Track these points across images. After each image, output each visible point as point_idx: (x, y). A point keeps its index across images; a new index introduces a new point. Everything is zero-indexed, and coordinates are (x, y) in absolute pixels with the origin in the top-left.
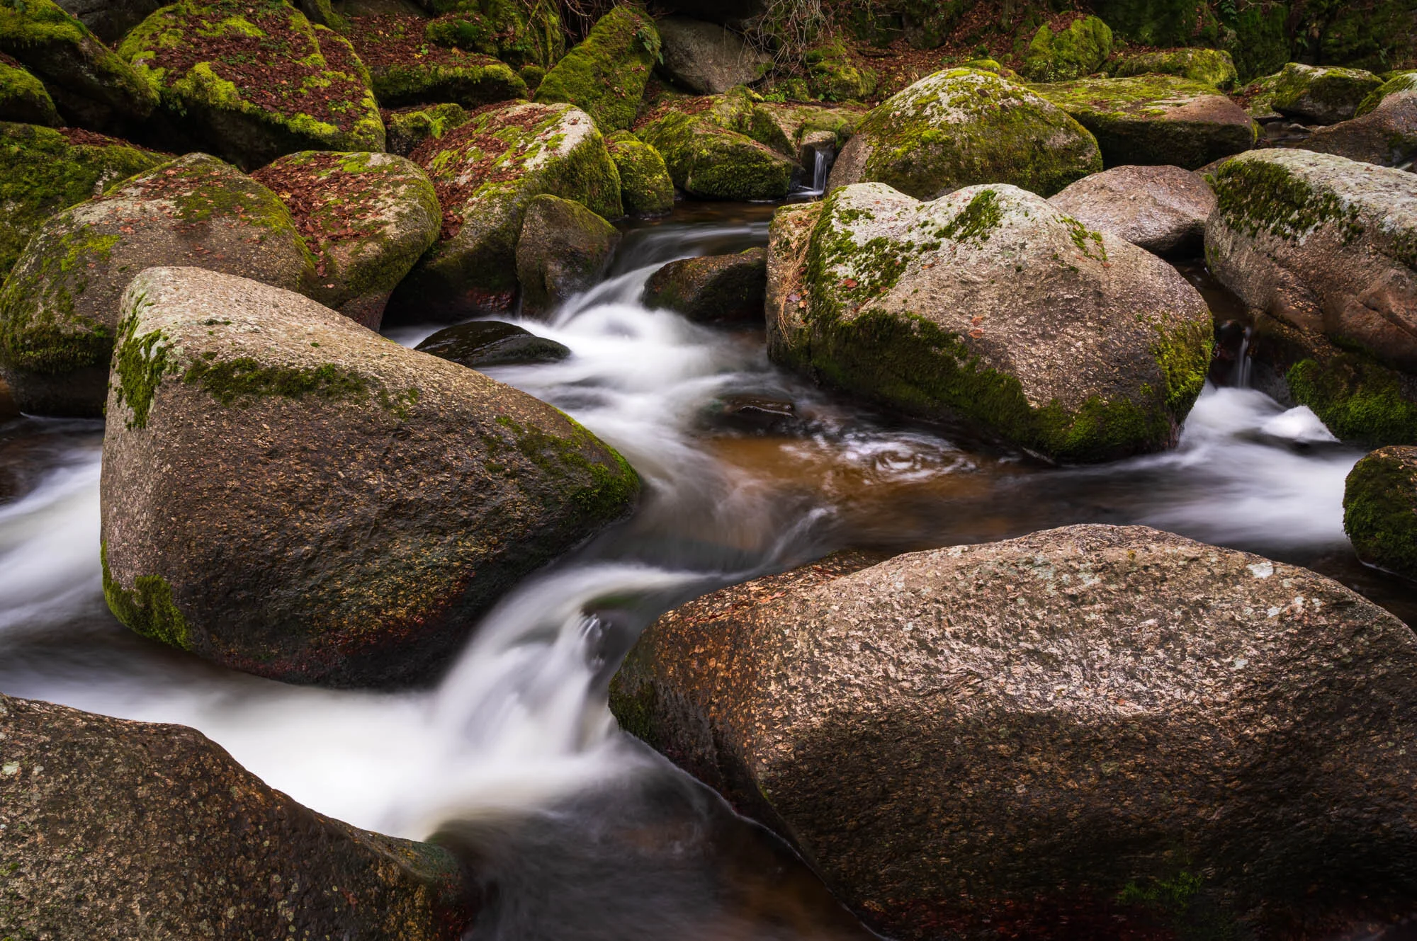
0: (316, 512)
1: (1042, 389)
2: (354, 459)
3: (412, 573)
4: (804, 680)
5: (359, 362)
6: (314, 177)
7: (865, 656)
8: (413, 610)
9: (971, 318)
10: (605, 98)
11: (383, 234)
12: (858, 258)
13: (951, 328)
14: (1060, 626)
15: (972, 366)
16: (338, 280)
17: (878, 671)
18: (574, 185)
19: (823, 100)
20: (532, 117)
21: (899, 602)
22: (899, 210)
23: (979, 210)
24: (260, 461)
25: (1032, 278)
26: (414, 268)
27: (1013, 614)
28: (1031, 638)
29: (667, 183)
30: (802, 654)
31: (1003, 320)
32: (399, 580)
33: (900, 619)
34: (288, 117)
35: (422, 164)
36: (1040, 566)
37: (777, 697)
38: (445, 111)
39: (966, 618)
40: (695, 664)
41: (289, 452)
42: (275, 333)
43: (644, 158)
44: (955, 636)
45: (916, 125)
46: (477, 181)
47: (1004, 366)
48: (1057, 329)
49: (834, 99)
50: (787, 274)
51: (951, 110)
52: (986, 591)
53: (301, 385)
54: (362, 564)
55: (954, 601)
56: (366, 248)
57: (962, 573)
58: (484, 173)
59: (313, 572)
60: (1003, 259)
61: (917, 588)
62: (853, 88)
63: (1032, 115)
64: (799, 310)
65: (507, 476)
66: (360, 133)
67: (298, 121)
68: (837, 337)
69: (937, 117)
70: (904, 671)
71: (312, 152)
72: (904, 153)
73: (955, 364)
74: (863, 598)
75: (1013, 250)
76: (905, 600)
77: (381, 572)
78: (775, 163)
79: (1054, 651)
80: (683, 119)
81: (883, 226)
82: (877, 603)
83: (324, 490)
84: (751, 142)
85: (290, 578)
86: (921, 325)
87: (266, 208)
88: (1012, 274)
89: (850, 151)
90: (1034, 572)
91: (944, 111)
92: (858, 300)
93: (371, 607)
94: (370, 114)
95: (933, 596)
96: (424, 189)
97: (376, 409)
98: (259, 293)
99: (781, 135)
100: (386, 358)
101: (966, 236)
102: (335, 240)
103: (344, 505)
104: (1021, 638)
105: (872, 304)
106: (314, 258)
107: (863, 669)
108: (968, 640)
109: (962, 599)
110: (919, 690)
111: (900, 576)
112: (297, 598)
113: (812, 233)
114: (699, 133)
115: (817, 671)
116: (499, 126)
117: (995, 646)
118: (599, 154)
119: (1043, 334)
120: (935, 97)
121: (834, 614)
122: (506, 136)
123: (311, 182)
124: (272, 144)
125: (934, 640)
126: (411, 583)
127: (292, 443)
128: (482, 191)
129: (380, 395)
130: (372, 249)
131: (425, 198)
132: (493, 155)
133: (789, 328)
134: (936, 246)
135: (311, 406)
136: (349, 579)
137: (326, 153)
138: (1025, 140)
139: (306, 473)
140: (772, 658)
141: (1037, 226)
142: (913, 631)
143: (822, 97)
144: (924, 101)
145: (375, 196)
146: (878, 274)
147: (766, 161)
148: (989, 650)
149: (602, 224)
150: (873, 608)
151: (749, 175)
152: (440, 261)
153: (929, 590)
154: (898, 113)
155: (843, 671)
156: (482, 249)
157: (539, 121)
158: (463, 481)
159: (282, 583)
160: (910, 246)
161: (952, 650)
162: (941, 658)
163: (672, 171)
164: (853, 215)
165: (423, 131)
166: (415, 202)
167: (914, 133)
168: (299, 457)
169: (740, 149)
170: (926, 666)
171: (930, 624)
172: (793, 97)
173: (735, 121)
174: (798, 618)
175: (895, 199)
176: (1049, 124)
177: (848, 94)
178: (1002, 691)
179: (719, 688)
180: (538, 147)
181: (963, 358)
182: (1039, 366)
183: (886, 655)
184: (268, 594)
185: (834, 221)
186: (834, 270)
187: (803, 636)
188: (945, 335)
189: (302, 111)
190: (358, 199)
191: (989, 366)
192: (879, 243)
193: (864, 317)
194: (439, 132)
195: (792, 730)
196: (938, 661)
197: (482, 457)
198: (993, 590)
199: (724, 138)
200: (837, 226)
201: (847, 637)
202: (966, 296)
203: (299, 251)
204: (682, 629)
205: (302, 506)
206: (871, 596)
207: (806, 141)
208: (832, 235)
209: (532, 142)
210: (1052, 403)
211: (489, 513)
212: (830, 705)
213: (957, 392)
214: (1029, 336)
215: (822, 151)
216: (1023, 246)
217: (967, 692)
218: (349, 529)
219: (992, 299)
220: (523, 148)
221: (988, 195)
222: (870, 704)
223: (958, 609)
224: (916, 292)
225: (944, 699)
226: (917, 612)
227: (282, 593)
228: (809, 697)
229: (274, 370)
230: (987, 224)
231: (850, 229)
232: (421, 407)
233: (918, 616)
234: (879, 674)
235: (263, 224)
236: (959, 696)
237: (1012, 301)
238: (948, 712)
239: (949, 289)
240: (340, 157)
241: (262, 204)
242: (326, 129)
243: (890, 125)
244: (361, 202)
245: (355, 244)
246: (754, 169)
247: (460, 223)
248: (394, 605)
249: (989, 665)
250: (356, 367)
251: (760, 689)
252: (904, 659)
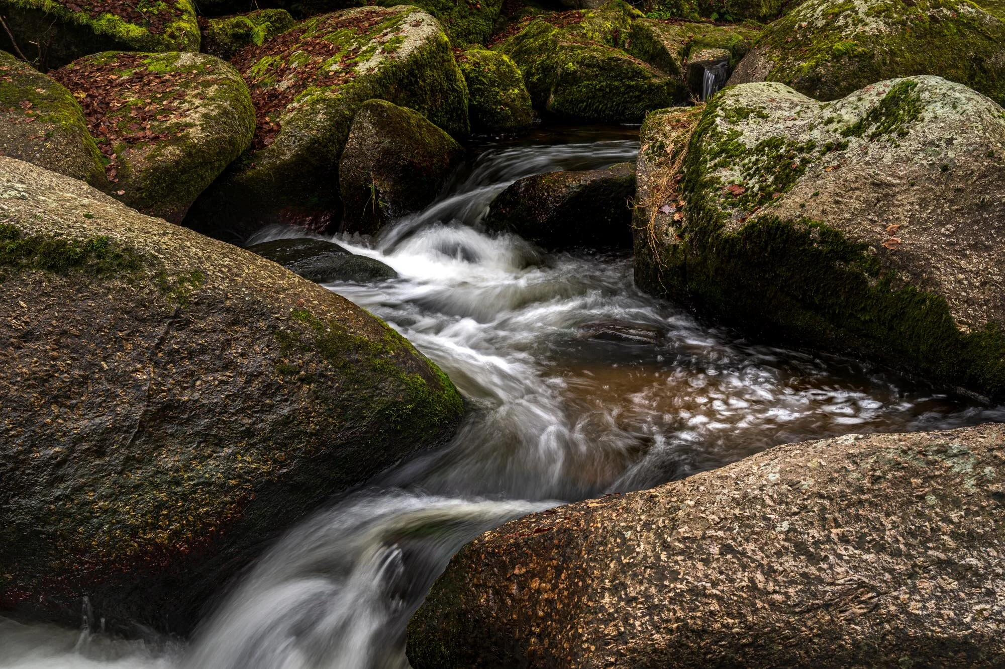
0: (71, 408)
1: (975, 310)
2: (121, 348)
3: (179, 489)
4: (646, 589)
5: (137, 237)
6: (114, 77)
7: (726, 561)
8: (177, 534)
9: (885, 227)
10: (456, 9)
11: (186, 137)
12: (747, 161)
13: (860, 237)
14: (980, 531)
15: (887, 283)
16: (130, 186)
17: (742, 579)
18: (413, 94)
19: (716, 20)
20: (368, 19)
21: (771, 497)
22: (798, 108)
23: (897, 105)
24: (12, 344)
25: (961, 178)
26: (219, 179)
27: (920, 515)
28: (944, 545)
29: (524, 98)
30: (645, 557)
31: (925, 229)
32: (163, 496)
33: (773, 517)
34: (92, 17)
35: (241, 71)
36: (955, 456)
37: (612, 610)
38: (270, 17)
39: (858, 518)
40: (514, 589)
41: (46, 335)
42: (44, 201)
43: (498, 69)
44: (844, 539)
45: (827, 37)
46: (300, 86)
47: (925, 283)
48: (993, 239)
49: (730, 18)
50: (659, 182)
51: (869, 20)
52: (884, 485)
53: (68, 259)
54: (120, 473)
55: (843, 495)
56: (165, 152)
57: (854, 463)
58: (308, 78)
59: (62, 479)
60: (925, 158)
61: (795, 479)
62: (752, 7)
63: (969, 28)
64: (674, 223)
65: (302, 380)
66: (172, 36)
67: (103, 22)
68: (718, 252)
69: (851, 28)
70: (775, 581)
71: (116, 52)
72: (811, 68)
73: (865, 282)
74: (726, 491)
75: (938, 146)
76: (779, 494)
77: (142, 484)
78: (655, 81)
79: (974, 562)
80: (546, 30)
81: (778, 126)
82: (744, 497)
83: (83, 382)
84: (626, 57)
85: (34, 485)
86: (822, 234)
87: (56, 103)
88: (936, 174)
89: (745, 67)
90: (949, 463)
91: (861, 21)
92: (746, 209)
93: (127, 526)
94: (184, 17)
95: (815, 490)
96: (237, 90)
97: (151, 292)
98: (35, 175)
99: (664, 52)
100: (170, 236)
101: (880, 134)
102: (131, 142)
103: (105, 401)
104: (930, 545)
105: (762, 212)
106: (104, 160)
107: (723, 577)
108: (860, 544)
109: (853, 493)
110: (795, 606)
111: (774, 467)
112: (40, 509)
113: (692, 136)
114: (565, 44)
115: (663, 577)
116: (330, 29)
117: (896, 554)
118: (444, 61)
119: (976, 244)
120: (849, 6)
121: (688, 510)
122: (337, 39)
123: (111, 82)
124: (73, 48)
125: (817, 543)
126: (177, 502)
127: (51, 325)
128: (304, 96)
129: (157, 275)
130: (171, 152)
131: (237, 100)
132: (320, 59)
133: (661, 244)
134: (844, 146)
135: (76, 284)
136: (103, 490)
137: (131, 53)
138: (961, 58)
139: (64, 361)
140: (608, 566)
141: (968, 119)
142: (789, 531)
143: (715, 16)
144: (836, 10)
145: (181, 96)
146: (771, 179)
147: (644, 78)
148: (888, 558)
149: (443, 137)
150: (738, 504)
151: (624, 93)
152: (250, 173)
153: (811, 482)
154: (804, 24)
155: (697, 578)
156: (300, 161)
157: (376, 23)
158: (248, 382)
159: (25, 490)
160: (811, 146)
161: (840, 557)
162: (825, 566)
163: (531, 87)
164: (742, 114)
165: (244, 38)
166: (226, 104)
167: (824, 45)
168: (57, 342)
169: (613, 63)
170: (805, 575)
171: (812, 524)
172: (680, 16)
173: (609, 37)
174: (643, 517)
175: (795, 99)
176: (990, 39)
177: (747, 13)
178: (903, 608)
179: (541, 613)
180: (373, 49)
181: (874, 274)
182: (970, 284)
183: (753, 561)
184: (7, 503)
185: (718, 120)
186: (717, 174)
187: (648, 537)
188: (853, 247)
189: (109, 11)
190: (161, 100)
191: (908, 284)
192: (773, 144)
193: (752, 226)
194: (262, 39)
195: (628, 650)
196: (820, 569)
197: (273, 355)
198: (895, 483)
199: (594, 50)
200: (722, 125)
201: (704, 538)
202: (878, 200)
203: (88, 152)
204: (500, 547)
205: (55, 400)
206: (736, 490)
207: (694, 59)
208: (716, 135)
209: (366, 45)
210: (988, 327)
211: (276, 423)
212: (678, 620)
213: (867, 318)
214: (957, 248)
215: (710, 69)
216: (950, 142)
217: (858, 610)
218: (108, 431)
219: (912, 204)
220: (355, 51)
221: (906, 88)
222: (731, 621)
223: (848, 506)
224: (816, 195)
225: (828, 618)
226: (795, 509)
227: (23, 502)
228: (652, 609)
229: (38, 240)
230: (906, 118)
231: (738, 128)
232: (205, 292)
233: (795, 514)
234: (744, 584)
235: (52, 120)
236: (847, 614)
237: (937, 207)
238: (832, 634)
239: (858, 193)
240: (146, 57)
241: (53, 100)
242: (135, 31)
243: (795, 38)
244: (165, 103)
245: (153, 147)
246: (630, 87)
247: (277, 131)
248: (154, 527)
249: (887, 576)
250: (133, 242)
251: (590, 604)
252: (777, 566)
